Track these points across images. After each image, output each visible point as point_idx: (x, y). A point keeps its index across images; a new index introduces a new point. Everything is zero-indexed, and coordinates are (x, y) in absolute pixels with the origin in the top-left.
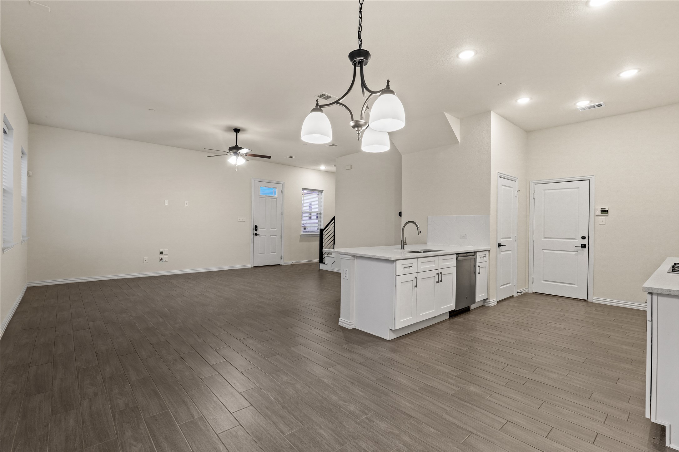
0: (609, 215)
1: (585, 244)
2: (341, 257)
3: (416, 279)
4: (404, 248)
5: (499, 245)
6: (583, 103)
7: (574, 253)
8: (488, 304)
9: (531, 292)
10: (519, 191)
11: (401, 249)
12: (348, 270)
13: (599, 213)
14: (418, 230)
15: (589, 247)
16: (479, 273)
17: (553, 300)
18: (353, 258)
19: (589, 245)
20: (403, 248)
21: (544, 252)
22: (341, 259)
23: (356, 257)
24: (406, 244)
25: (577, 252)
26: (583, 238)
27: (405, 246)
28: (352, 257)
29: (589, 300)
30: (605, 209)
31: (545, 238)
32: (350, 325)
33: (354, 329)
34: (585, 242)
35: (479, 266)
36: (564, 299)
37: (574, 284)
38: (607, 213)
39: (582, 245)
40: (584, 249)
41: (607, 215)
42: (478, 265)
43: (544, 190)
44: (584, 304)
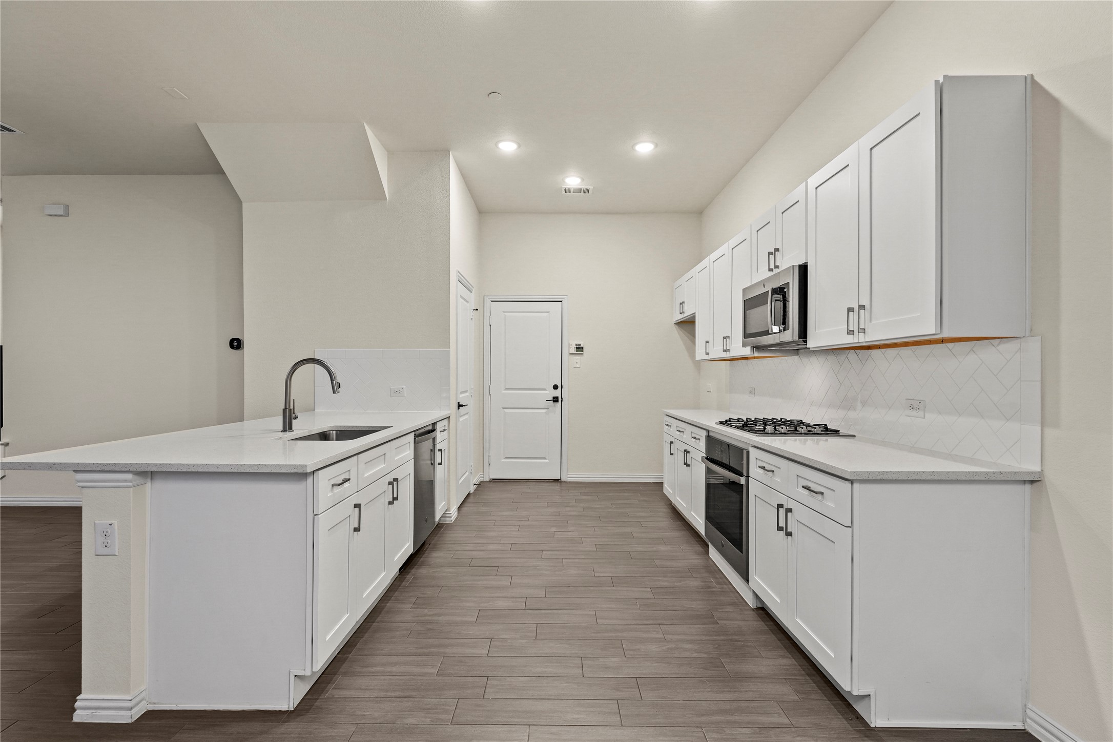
0: (584, 354)
1: (558, 397)
2: (78, 481)
3: (357, 510)
4: (291, 428)
5: (460, 406)
6: (573, 181)
7: (544, 411)
8: (447, 519)
9: (487, 479)
10: (477, 310)
11: (284, 430)
12: (115, 523)
13: (573, 351)
14: (332, 380)
15: (562, 401)
16: (440, 464)
17: (523, 487)
18: (139, 480)
19: (562, 398)
20: (288, 426)
21: (504, 411)
22: (83, 487)
23: (149, 474)
24: (296, 418)
25: (548, 409)
26: (555, 387)
27: (294, 422)
28: (136, 477)
29: (563, 479)
30: (580, 345)
31: (507, 389)
32: (131, 709)
33: (150, 715)
34: (557, 393)
35: (440, 450)
36: (534, 484)
37: (544, 458)
38: (583, 351)
39: (554, 398)
40: (556, 403)
41: (582, 354)
42: (438, 447)
43: (504, 312)
44: (556, 487)
